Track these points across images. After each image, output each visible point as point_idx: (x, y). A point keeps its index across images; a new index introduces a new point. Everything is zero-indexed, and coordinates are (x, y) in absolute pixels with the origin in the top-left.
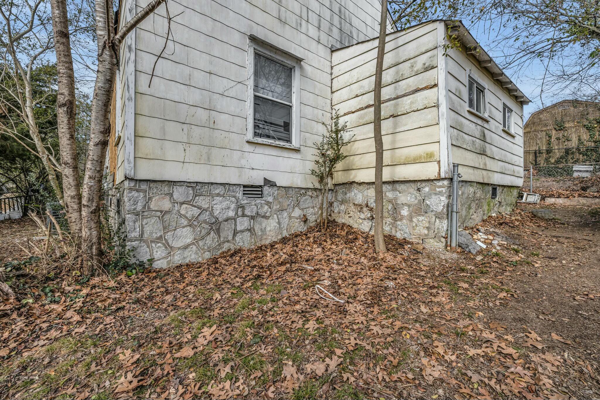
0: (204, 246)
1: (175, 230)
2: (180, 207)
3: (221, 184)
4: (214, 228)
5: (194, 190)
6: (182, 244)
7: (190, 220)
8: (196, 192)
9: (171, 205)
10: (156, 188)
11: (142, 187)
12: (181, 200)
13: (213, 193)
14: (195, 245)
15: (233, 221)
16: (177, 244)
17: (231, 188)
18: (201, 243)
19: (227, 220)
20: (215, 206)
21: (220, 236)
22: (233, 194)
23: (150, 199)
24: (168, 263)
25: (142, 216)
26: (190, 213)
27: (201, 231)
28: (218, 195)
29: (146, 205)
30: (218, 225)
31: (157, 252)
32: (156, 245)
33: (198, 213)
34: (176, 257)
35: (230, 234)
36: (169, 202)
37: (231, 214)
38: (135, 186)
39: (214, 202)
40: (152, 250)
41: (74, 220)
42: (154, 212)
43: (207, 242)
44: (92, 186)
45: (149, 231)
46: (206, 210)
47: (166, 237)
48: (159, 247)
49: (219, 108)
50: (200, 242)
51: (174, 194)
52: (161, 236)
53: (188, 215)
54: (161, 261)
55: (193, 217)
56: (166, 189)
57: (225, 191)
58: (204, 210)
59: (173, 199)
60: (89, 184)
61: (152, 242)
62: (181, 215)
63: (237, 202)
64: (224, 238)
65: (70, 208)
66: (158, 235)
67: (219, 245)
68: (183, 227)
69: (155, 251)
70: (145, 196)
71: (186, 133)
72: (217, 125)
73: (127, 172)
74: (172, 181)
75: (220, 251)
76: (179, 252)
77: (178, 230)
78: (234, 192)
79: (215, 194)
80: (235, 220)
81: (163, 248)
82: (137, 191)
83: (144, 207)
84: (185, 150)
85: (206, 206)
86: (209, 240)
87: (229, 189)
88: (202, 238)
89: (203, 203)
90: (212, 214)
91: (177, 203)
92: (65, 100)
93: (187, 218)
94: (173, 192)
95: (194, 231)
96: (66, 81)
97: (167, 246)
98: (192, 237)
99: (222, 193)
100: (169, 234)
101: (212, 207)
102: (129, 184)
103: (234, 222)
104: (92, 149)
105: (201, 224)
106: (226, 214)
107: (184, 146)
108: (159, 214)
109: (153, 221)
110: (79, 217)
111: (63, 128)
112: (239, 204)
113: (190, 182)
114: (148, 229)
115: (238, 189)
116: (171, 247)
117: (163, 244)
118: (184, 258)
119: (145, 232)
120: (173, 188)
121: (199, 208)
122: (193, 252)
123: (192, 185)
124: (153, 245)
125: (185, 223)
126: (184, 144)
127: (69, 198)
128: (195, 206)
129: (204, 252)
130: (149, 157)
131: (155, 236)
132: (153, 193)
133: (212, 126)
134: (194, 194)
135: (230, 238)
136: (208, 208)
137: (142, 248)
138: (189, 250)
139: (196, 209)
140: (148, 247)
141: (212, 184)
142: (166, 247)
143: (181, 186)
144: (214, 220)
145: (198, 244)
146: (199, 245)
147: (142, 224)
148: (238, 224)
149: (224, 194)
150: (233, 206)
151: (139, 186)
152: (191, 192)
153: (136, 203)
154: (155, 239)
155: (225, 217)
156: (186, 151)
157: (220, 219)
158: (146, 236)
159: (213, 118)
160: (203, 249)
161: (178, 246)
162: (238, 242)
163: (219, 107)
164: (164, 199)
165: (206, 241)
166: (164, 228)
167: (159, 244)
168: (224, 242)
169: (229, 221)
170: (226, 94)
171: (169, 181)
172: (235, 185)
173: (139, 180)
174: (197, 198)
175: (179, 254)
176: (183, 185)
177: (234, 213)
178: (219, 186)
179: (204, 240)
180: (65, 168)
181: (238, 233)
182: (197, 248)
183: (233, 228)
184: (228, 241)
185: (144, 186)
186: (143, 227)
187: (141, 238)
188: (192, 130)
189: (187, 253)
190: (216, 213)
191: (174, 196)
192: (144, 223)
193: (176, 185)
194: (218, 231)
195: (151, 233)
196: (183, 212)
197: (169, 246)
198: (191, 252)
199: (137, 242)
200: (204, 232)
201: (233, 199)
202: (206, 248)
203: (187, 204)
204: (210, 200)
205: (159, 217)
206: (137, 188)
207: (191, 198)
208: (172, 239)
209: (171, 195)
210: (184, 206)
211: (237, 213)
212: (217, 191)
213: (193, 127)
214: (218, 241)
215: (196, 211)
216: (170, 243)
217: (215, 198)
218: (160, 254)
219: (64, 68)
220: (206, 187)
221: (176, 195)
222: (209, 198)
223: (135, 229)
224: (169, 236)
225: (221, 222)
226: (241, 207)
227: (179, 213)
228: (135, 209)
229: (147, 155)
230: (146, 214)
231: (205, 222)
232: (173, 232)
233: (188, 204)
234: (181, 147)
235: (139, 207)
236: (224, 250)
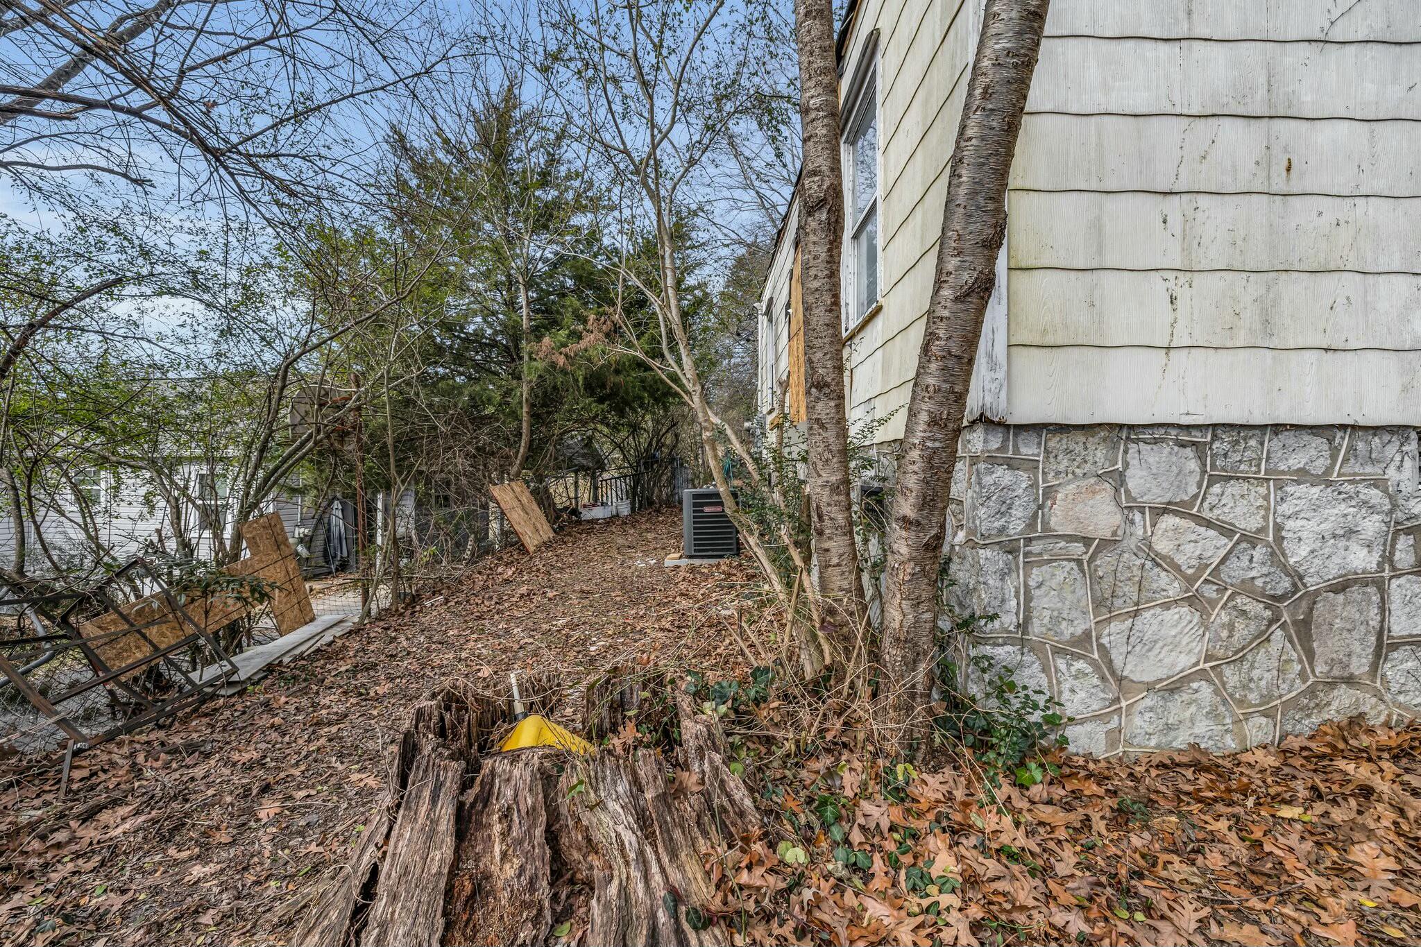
0: (1244, 687)
1: (1136, 614)
2: (1153, 525)
3: (1315, 430)
4: (1286, 617)
5: (1201, 458)
6: (1160, 673)
7: (1190, 580)
8: (1213, 466)
9: (1118, 519)
10: (1068, 451)
11: (1024, 450)
12: (1158, 496)
13: (1282, 467)
14: (1209, 681)
15: (1371, 590)
16: (1140, 669)
17: (1361, 445)
18: (1232, 677)
19: (1342, 586)
20: (1290, 524)
21: (1310, 655)
22: (1369, 469)
23: (1050, 492)
24: (1114, 737)
25: (1026, 555)
26: (1189, 548)
27: (1231, 627)
28: (1302, 476)
29: (1035, 515)
30: (1304, 604)
31: (1073, 691)
32: (1069, 665)
33: (1223, 552)
34: (1138, 721)
35: (1357, 648)
36: (1112, 507)
37: (1362, 559)
38: (1004, 448)
39: (1285, 508)
40: (1059, 683)
41: (835, 561)
42: (1063, 544)
43: (1255, 674)
44: (935, 451)
45: (1047, 613)
46: (1251, 540)
47: (1105, 641)
48: (1079, 675)
49: (1308, 103)
50: (1228, 671)
51: (1128, 473)
52: (1087, 634)
53: (1180, 559)
54: (1088, 727)
55: (1202, 567)
56: (1099, 454)
57: (1334, 458)
58: (1244, 538)
59: (1127, 492)
60: (929, 444)
61: (1057, 651)
62: (1158, 560)
63: (1395, 506)
64: (1331, 663)
65: (827, 522)
66: (1079, 631)
67: (1311, 692)
68: (1166, 606)
69: (1066, 686)
70: (1035, 485)
71: (1178, 232)
72: (1302, 175)
73: (988, 400)
74: (1121, 426)
75: (1315, 719)
76: (1148, 702)
77: (1147, 614)
78: (1373, 461)
79: (1289, 472)
80: (1380, 585)
81: (1096, 681)
82: (1011, 465)
83: (1031, 526)
84: (1173, 300)
85: (1253, 523)
86: (1263, 668)
87: (1352, 449)
88: (1239, 658)
89: (1238, 511)
90: (1277, 555)
91: (1142, 510)
92: (825, 187)
93: (1178, 568)
94: (1126, 465)
95: (1205, 625)
96: (824, 131)
97: (1109, 672)
98: (1200, 648)
99: (1320, 465)
100: (1115, 626)
101: (1279, 528)
102: (986, 441)
103: (1376, 598)
104: (946, 313)
105: (1231, 598)
106: (1336, 560)
107: (1171, 284)
108: (1077, 549)
109: (1060, 575)
110: (847, 549)
111: (816, 276)
112: (1399, 515)
113: (1188, 428)
114: (1045, 602)
115: (1391, 450)
116: (1120, 680)
117: (1093, 663)
118: (1169, 728)
119: (1035, 614)
120: (1126, 452)
121: (1226, 530)
122: (1200, 708)
123: (1197, 437)
124: (1061, 664)
125: (1174, 589)
126: (1171, 275)
127: (826, 492)
128: (1209, 524)
129: (1247, 716)
130: (1050, 340)
131: (1067, 631)
132: (1058, 473)
133: (1279, 184)
134: (1204, 472)
135: (1359, 666)
136: (1259, 531)
137: (1027, 672)
138: (1185, 697)
139: (1212, 533)
140: (1043, 670)
141: (1277, 428)
142: (1103, 678)
143: (1156, 441)
144: (1285, 584)
145: (1220, 675)
146: (1224, 684)
147: (1026, 585)
148: (1395, 604)
149: (1329, 470)
150: (1372, 526)
151: (1016, 450)
152: (1193, 465)
153: (1004, 510)
154: (1069, 643)
155: (1333, 571)
156: (1178, 303)
157: (1312, 582)
158: (1036, 628)
159: (1286, 149)
160: (1241, 702)
161: (1146, 679)
162: (1395, 687)
163: (1307, 98)
164: (1094, 493)
165: (1252, 667)
166: (1099, 603)
167: (1081, 665)
168: (1332, 685)
169: (1355, 593)
170: (1336, 34)
171: (1111, 426)
172: (1376, 430)
173: (1015, 426)
174: (1216, 489)
175: (1151, 709)
176: (1162, 440)
177: (1376, 557)
178: (1306, 437)
179: (1246, 665)
180: (818, 399)
181: (1395, 647)
182: (1216, 692)
183: (1375, 623)
184: (1350, 681)
185: (1029, 449)
186: (1029, 598)
187: (1021, 635)
188: (1200, 215)
189: (1177, 709)
190: (1297, 554)
191: (1131, 484)
192: (1032, 583)
193: (1138, 440)
194: (1304, 631)
195: (1056, 620)
196: (1163, 546)
197: (1113, 673)
198: (1193, 709)
199: (1009, 648)
200: (1243, 631)
201: (1374, 495)
202: (1253, 697)
203: (1176, 513)
204: (1266, 498)
205: (1079, 562)
206: (1010, 454)
207: (1193, 490)
208: (1124, 649)
209: (1118, 479)
210: (1169, 521)
211: (1388, 558)
212: (1297, 461)
213: (1203, 201)
214: (1302, 675)
215: (1213, 545)
216: (1118, 662)
217: (1288, 489)
218: (1083, 702)
219: (820, 90)
220: (1253, 443)
221: (1136, 481)
222: (1263, 491)
223: (1003, 601)
224: (1114, 634)
225: (1317, 593)
226: (1408, 531)
227: (1150, 548)
228: (1002, 530)
229: (1044, 332)
230: (1036, 547)
231: (1246, 588)
232: (1129, 623)
233: (1183, 515)
234: (1157, 287)
235: (1016, 526)
236: (1331, 713)
